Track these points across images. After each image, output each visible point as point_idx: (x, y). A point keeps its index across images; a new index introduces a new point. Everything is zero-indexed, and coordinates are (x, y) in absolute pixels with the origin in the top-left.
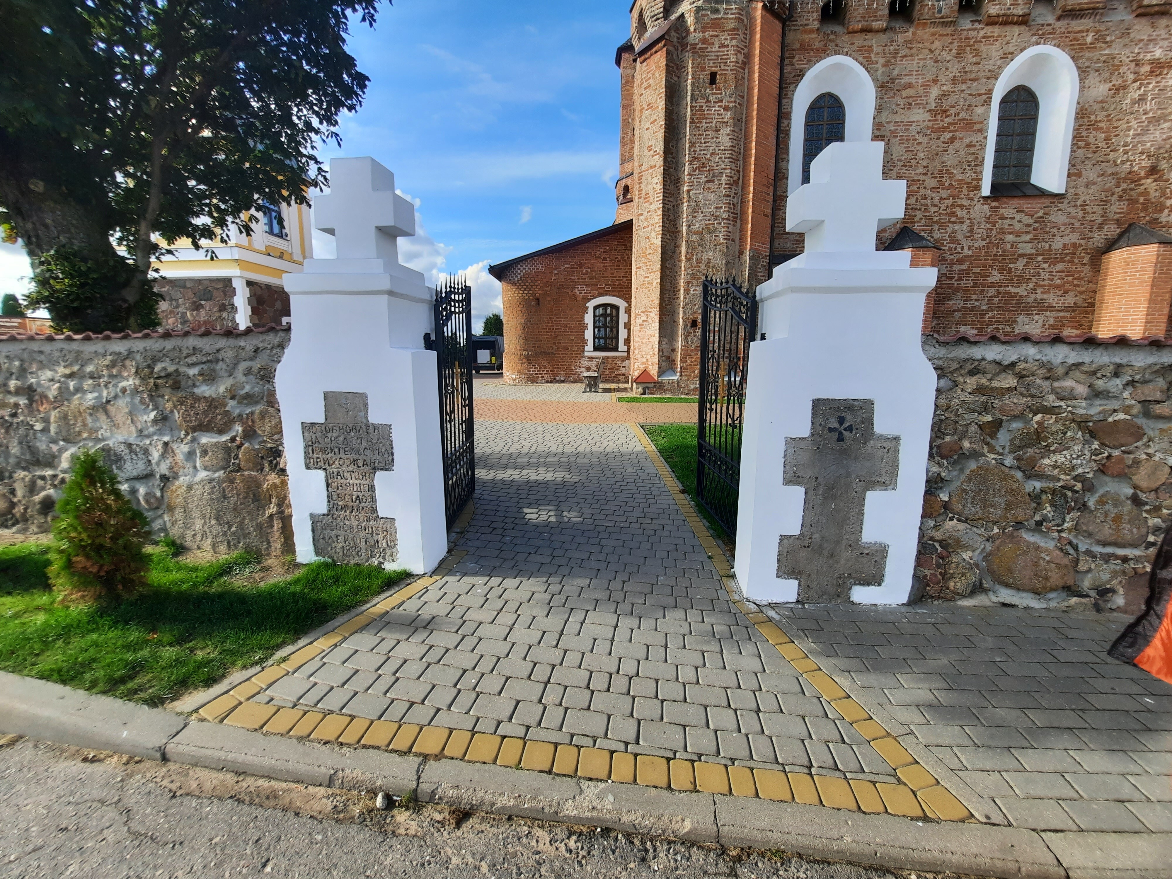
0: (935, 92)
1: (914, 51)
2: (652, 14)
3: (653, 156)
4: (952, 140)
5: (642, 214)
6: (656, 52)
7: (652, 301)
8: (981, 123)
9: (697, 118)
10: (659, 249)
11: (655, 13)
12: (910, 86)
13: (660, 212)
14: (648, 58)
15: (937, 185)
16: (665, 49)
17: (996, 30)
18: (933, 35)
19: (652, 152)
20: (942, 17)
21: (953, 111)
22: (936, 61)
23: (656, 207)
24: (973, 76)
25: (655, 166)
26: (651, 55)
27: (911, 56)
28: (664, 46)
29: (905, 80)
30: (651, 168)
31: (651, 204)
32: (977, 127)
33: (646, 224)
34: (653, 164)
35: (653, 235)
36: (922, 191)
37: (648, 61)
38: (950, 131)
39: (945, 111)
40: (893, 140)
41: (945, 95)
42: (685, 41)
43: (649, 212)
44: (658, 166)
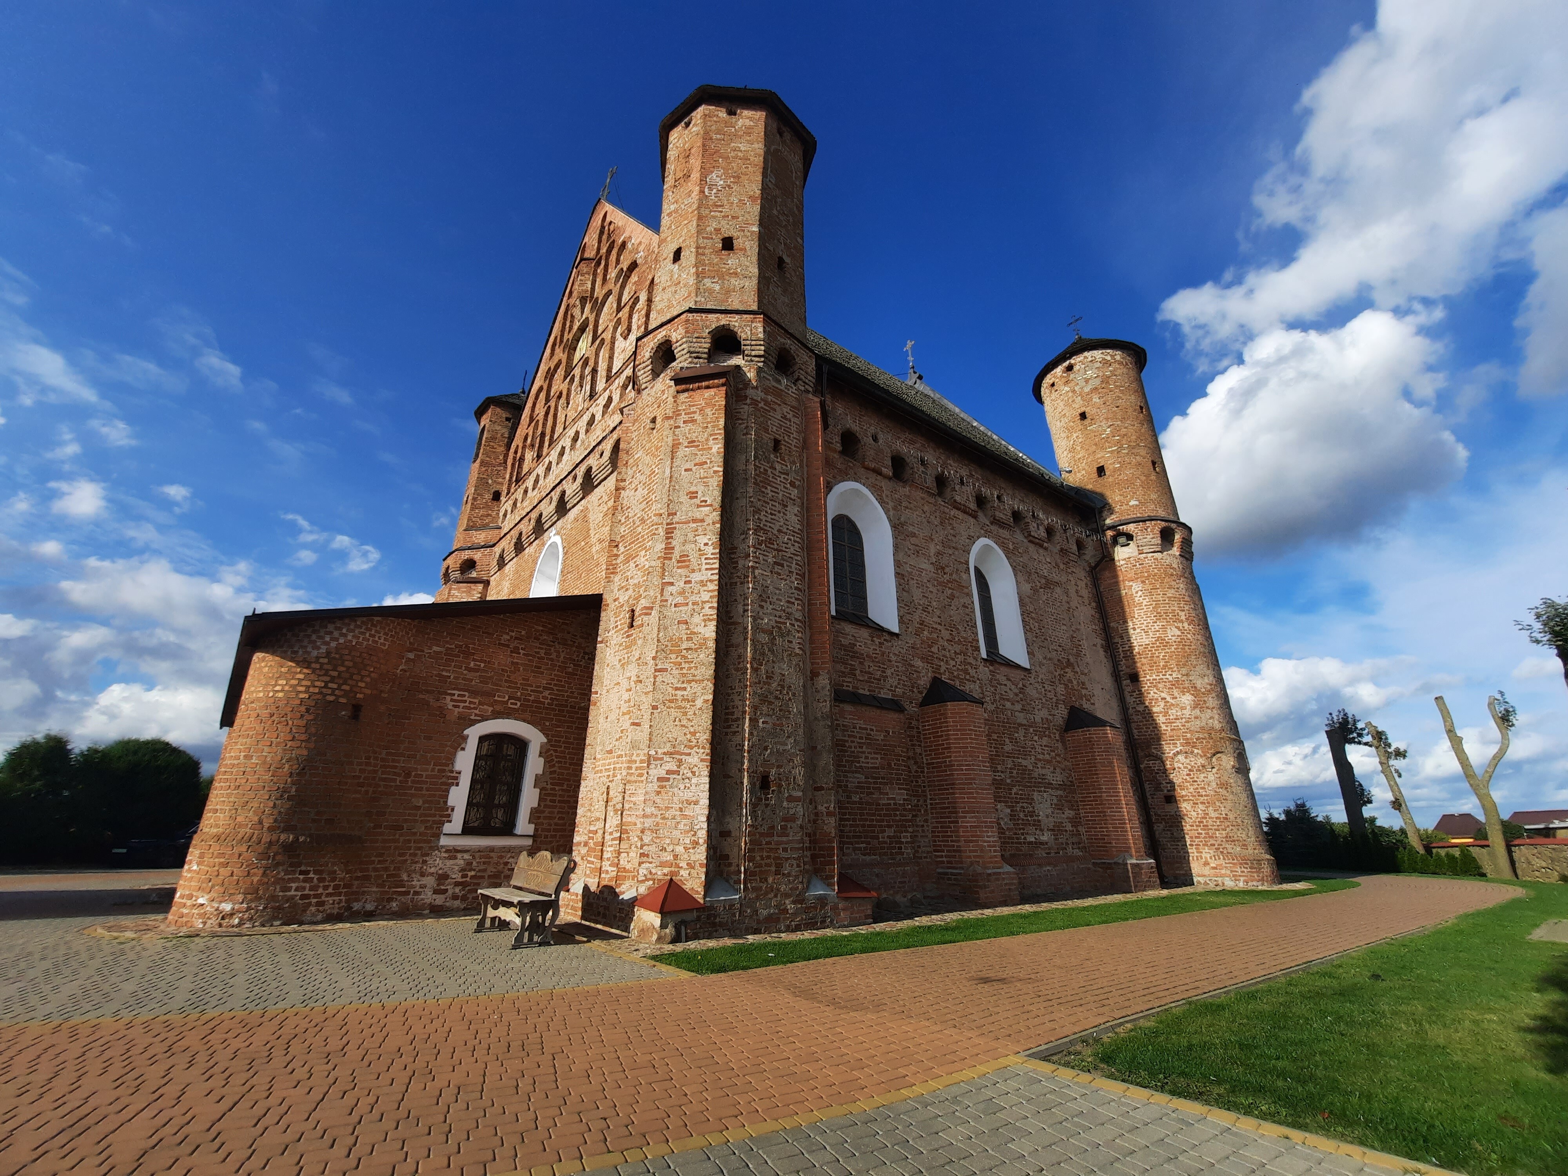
0: (933, 549)
1: (912, 506)
2: (692, 349)
3: (699, 506)
4: (952, 597)
5: (672, 584)
6: (708, 387)
7: (694, 734)
8: (967, 588)
9: (761, 481)
10: (712, 644)
11: (698, 350)
12: (914, 535)
13: (714, 586)
14: (692, 390)
15: (950, 638)
16: (724, 388)
17: (961, 515)
18: (923, 499)
19: (697, 501)
20: (927, 488)
21: (947, 570)
22: (928, 522)
23: (704, 578)
24: (954, 545)
25: (702, 521)
26: (699, 388)
27: (911, 509)
28: (723, 385)
29: (911, 529)
30: (694, 521)
31: (693, 571)
32: (966, 590)
33: (680, 600)
34: (698, 516)
35: (697, 619)
36: (941, 642)
37: (691, 393)
38: (950, 588)
39: (943, 568)
40: (911, 582)
41: (939, 553)
42: (742, 393)
43: (690, 582)
44: (709, 520)
